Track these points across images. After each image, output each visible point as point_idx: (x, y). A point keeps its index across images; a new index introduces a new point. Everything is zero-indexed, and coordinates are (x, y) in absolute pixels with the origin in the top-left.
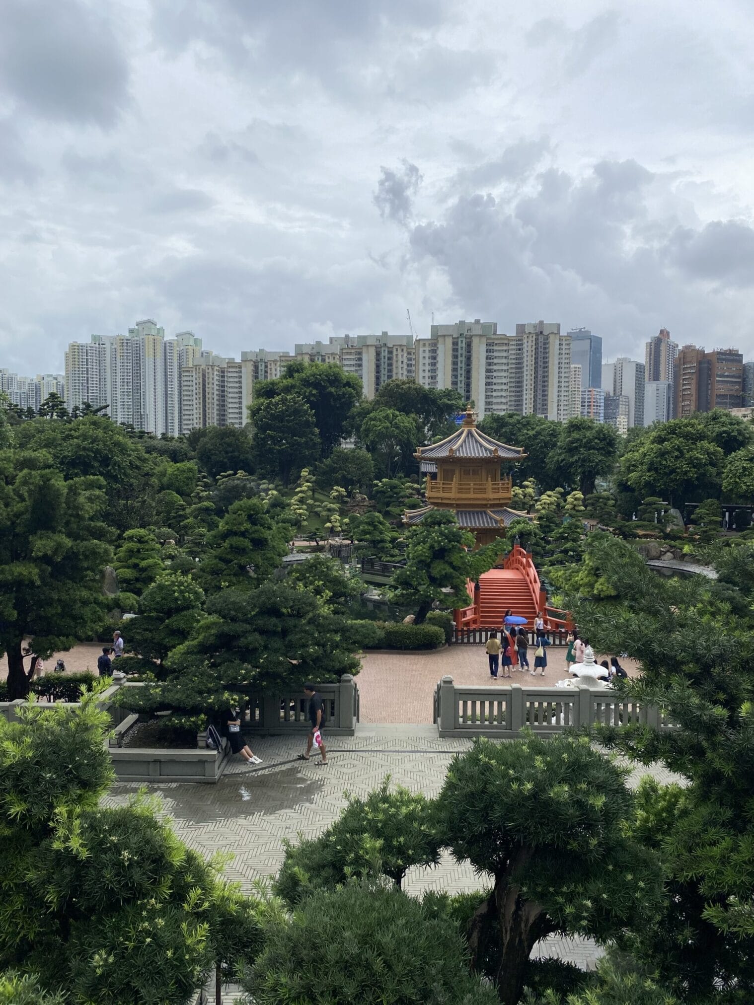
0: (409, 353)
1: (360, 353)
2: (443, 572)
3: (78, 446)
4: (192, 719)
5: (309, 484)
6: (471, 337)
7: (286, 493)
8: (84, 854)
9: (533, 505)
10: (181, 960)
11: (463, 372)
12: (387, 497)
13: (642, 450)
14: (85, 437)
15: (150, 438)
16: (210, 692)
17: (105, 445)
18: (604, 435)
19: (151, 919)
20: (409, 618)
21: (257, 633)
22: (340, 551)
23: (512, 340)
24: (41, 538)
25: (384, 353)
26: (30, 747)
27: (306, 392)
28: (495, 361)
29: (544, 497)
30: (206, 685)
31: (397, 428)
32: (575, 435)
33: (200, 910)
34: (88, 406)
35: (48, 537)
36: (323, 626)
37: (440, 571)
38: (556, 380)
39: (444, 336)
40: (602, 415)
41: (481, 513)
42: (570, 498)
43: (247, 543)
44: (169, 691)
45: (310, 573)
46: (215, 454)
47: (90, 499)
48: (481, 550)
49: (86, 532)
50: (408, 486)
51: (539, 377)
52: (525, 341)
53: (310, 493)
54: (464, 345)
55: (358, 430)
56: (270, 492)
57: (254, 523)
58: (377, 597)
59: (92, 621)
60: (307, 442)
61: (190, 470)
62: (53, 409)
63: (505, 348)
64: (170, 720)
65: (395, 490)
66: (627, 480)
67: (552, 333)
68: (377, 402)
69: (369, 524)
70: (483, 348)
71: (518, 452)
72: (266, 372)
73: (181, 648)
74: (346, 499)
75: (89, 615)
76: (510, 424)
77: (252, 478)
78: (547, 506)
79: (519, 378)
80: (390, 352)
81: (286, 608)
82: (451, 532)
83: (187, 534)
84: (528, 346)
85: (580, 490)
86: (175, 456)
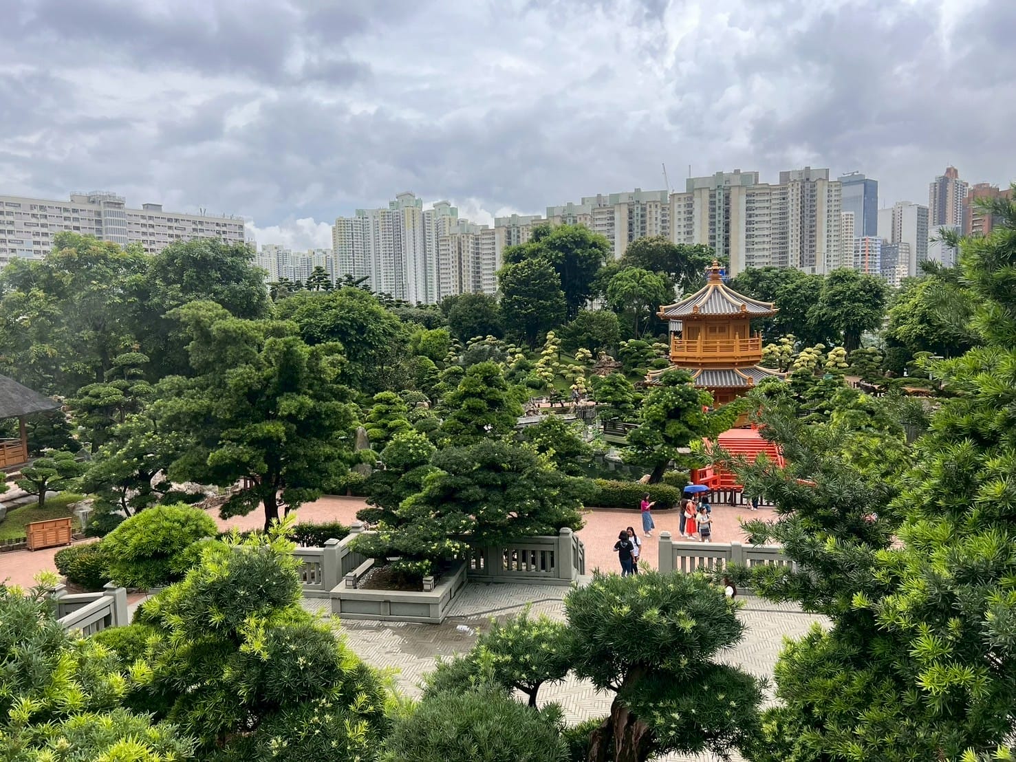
0: (663, 209)
1: (612, 212)
2: (679, 432)
3: (336, 316)
4: (418, 564)
5: (554, 347)
6: (730, 188)
7: (532, 355)
8: (265, 656)
9: (792, 363)
10: (344, 749)
11: (721, 225)
12: (633, 358)
13: (913, 301)
14: (342, 307)
15: (407, 306)
16: (434, 539)
17: (360, 314)
18: (870, 286)
19: (321, 715)
20: (645, 478)
21: (477, 486)
22: (585, 413)
23: (775, 189)
24: (287, 399)
25: (637, 211)
26: (228, 567)
27: (552, 254)
28: (756, 212)
29: (802, 354)
30: (431, 533)
31: (644, 287)
32: (839, 287)
33: (366, 712)
34: (350, 278)
35: (293, 398)
36: (540, 481)
37: (675, 430)
38: (825, 229)
39: (700, 189)
40: (879, 264)
41: (729, 371)
42: (831, 355)
43: (483, 404)
44: (398, 538)
45: (544, 432)
46: (465, 320)
47: (333, 364)
48: (721, 409)
49: (328, 394)
50: (656, 346)
51: (806, 226)
52: (790, 189)
53: (555, 356)
54: (722, 197)
55: (604, 291)
56: (516, 356)
57: (489, 385)
58: (618, 458)
59: (336, 475)
60: (553, 304)
61: (443, 336)
62: (319, 282)
63: (766, 198)
64: (398, 565)
65: (641, 351)
66: (896, 334)
67: (820, 179)
68: (624, 261)
69: (610, 384)
70: (743, 199)
71: (768, 307)
72: (518, 237)
73: (410, 499)
74: (591, 361)
75: (333, 469)
76: (767, 278)
77: (501, 342)
78: (806, 364)
79: (783, 228)
80: (644, 209)
81: (505, 463)
82: (685, 391)
83: (439, 397)
84: (793, 195)
85: (844, 346)
86: (429, 324)
